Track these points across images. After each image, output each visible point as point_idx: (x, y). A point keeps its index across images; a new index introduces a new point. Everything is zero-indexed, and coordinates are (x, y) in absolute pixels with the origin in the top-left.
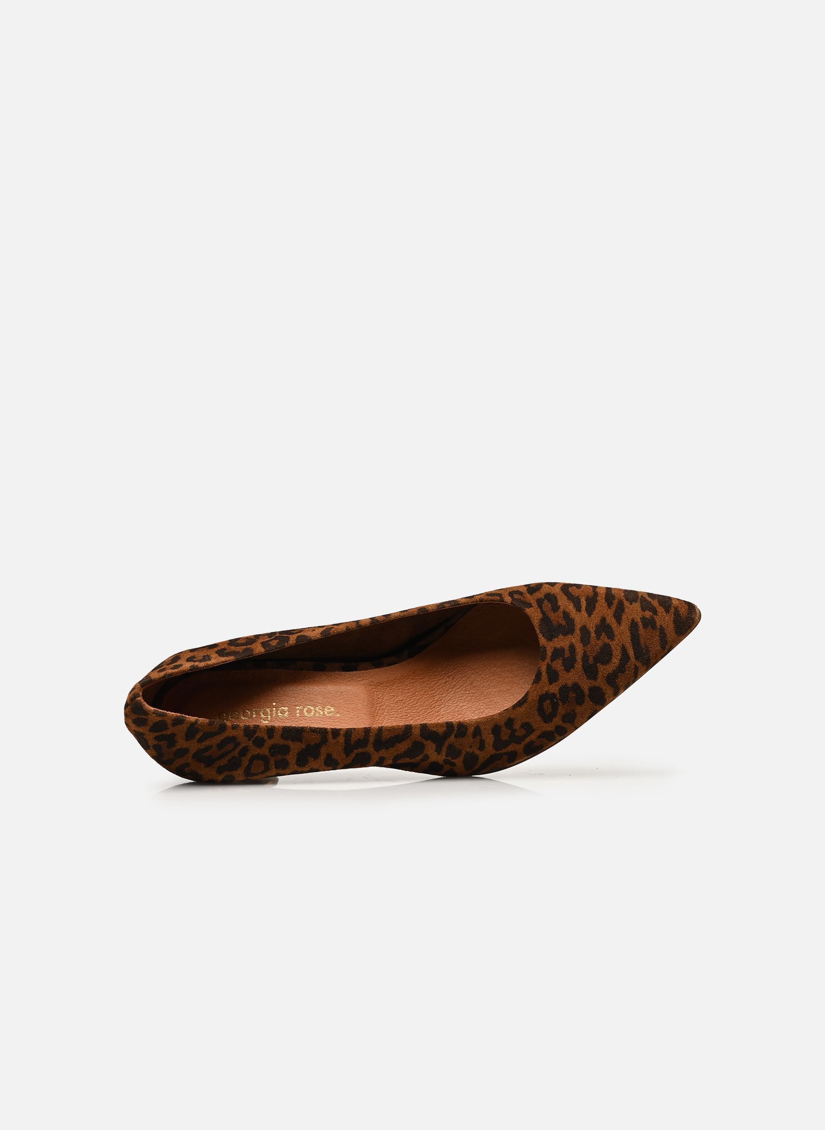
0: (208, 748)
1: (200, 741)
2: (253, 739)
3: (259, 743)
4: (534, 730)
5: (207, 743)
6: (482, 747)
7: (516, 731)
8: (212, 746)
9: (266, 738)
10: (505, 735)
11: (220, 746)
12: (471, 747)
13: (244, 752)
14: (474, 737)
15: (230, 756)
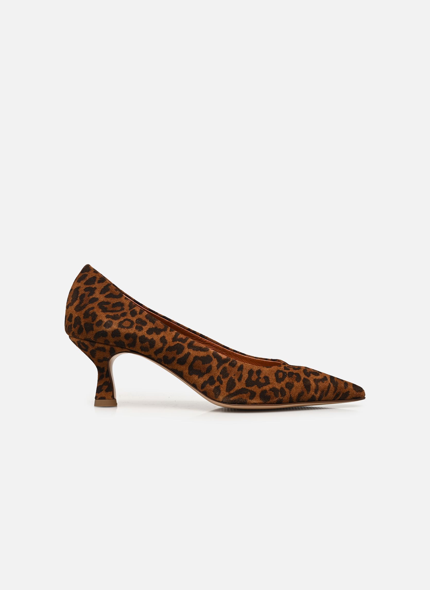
0: (108, 303)
1: (106, 297)
2: (132, 310)
3: (133, 313)
4: (269, 383)
5: (109, 300)
6: (240, 380)
7: (260, 379)
8: (110, 303)
9: (138, 312)
10: (254, 377)
11: (114, 305)
12: (234, 375)
13: (124, 314)
14: (238, 370)
15: (116, 313)
